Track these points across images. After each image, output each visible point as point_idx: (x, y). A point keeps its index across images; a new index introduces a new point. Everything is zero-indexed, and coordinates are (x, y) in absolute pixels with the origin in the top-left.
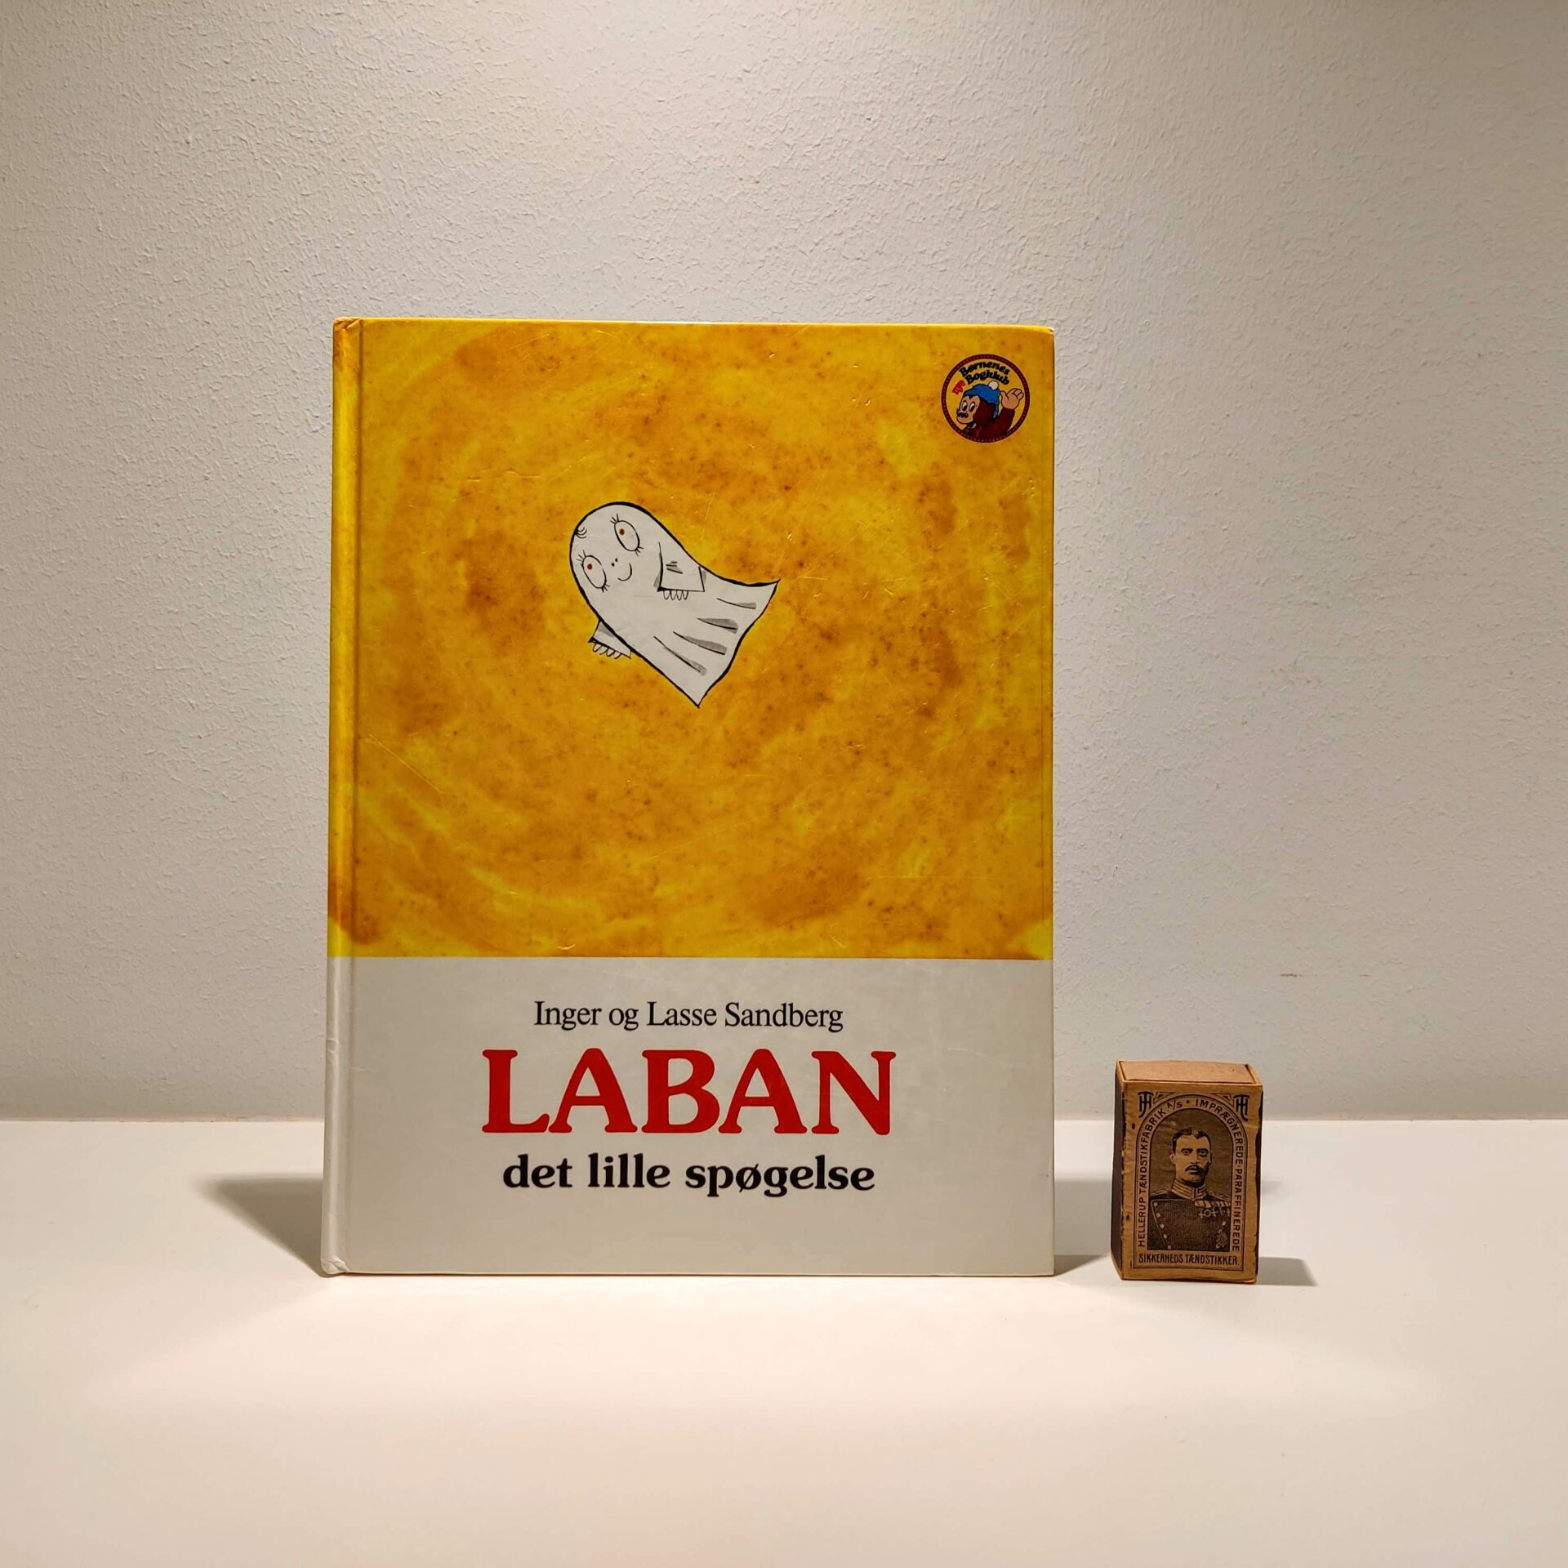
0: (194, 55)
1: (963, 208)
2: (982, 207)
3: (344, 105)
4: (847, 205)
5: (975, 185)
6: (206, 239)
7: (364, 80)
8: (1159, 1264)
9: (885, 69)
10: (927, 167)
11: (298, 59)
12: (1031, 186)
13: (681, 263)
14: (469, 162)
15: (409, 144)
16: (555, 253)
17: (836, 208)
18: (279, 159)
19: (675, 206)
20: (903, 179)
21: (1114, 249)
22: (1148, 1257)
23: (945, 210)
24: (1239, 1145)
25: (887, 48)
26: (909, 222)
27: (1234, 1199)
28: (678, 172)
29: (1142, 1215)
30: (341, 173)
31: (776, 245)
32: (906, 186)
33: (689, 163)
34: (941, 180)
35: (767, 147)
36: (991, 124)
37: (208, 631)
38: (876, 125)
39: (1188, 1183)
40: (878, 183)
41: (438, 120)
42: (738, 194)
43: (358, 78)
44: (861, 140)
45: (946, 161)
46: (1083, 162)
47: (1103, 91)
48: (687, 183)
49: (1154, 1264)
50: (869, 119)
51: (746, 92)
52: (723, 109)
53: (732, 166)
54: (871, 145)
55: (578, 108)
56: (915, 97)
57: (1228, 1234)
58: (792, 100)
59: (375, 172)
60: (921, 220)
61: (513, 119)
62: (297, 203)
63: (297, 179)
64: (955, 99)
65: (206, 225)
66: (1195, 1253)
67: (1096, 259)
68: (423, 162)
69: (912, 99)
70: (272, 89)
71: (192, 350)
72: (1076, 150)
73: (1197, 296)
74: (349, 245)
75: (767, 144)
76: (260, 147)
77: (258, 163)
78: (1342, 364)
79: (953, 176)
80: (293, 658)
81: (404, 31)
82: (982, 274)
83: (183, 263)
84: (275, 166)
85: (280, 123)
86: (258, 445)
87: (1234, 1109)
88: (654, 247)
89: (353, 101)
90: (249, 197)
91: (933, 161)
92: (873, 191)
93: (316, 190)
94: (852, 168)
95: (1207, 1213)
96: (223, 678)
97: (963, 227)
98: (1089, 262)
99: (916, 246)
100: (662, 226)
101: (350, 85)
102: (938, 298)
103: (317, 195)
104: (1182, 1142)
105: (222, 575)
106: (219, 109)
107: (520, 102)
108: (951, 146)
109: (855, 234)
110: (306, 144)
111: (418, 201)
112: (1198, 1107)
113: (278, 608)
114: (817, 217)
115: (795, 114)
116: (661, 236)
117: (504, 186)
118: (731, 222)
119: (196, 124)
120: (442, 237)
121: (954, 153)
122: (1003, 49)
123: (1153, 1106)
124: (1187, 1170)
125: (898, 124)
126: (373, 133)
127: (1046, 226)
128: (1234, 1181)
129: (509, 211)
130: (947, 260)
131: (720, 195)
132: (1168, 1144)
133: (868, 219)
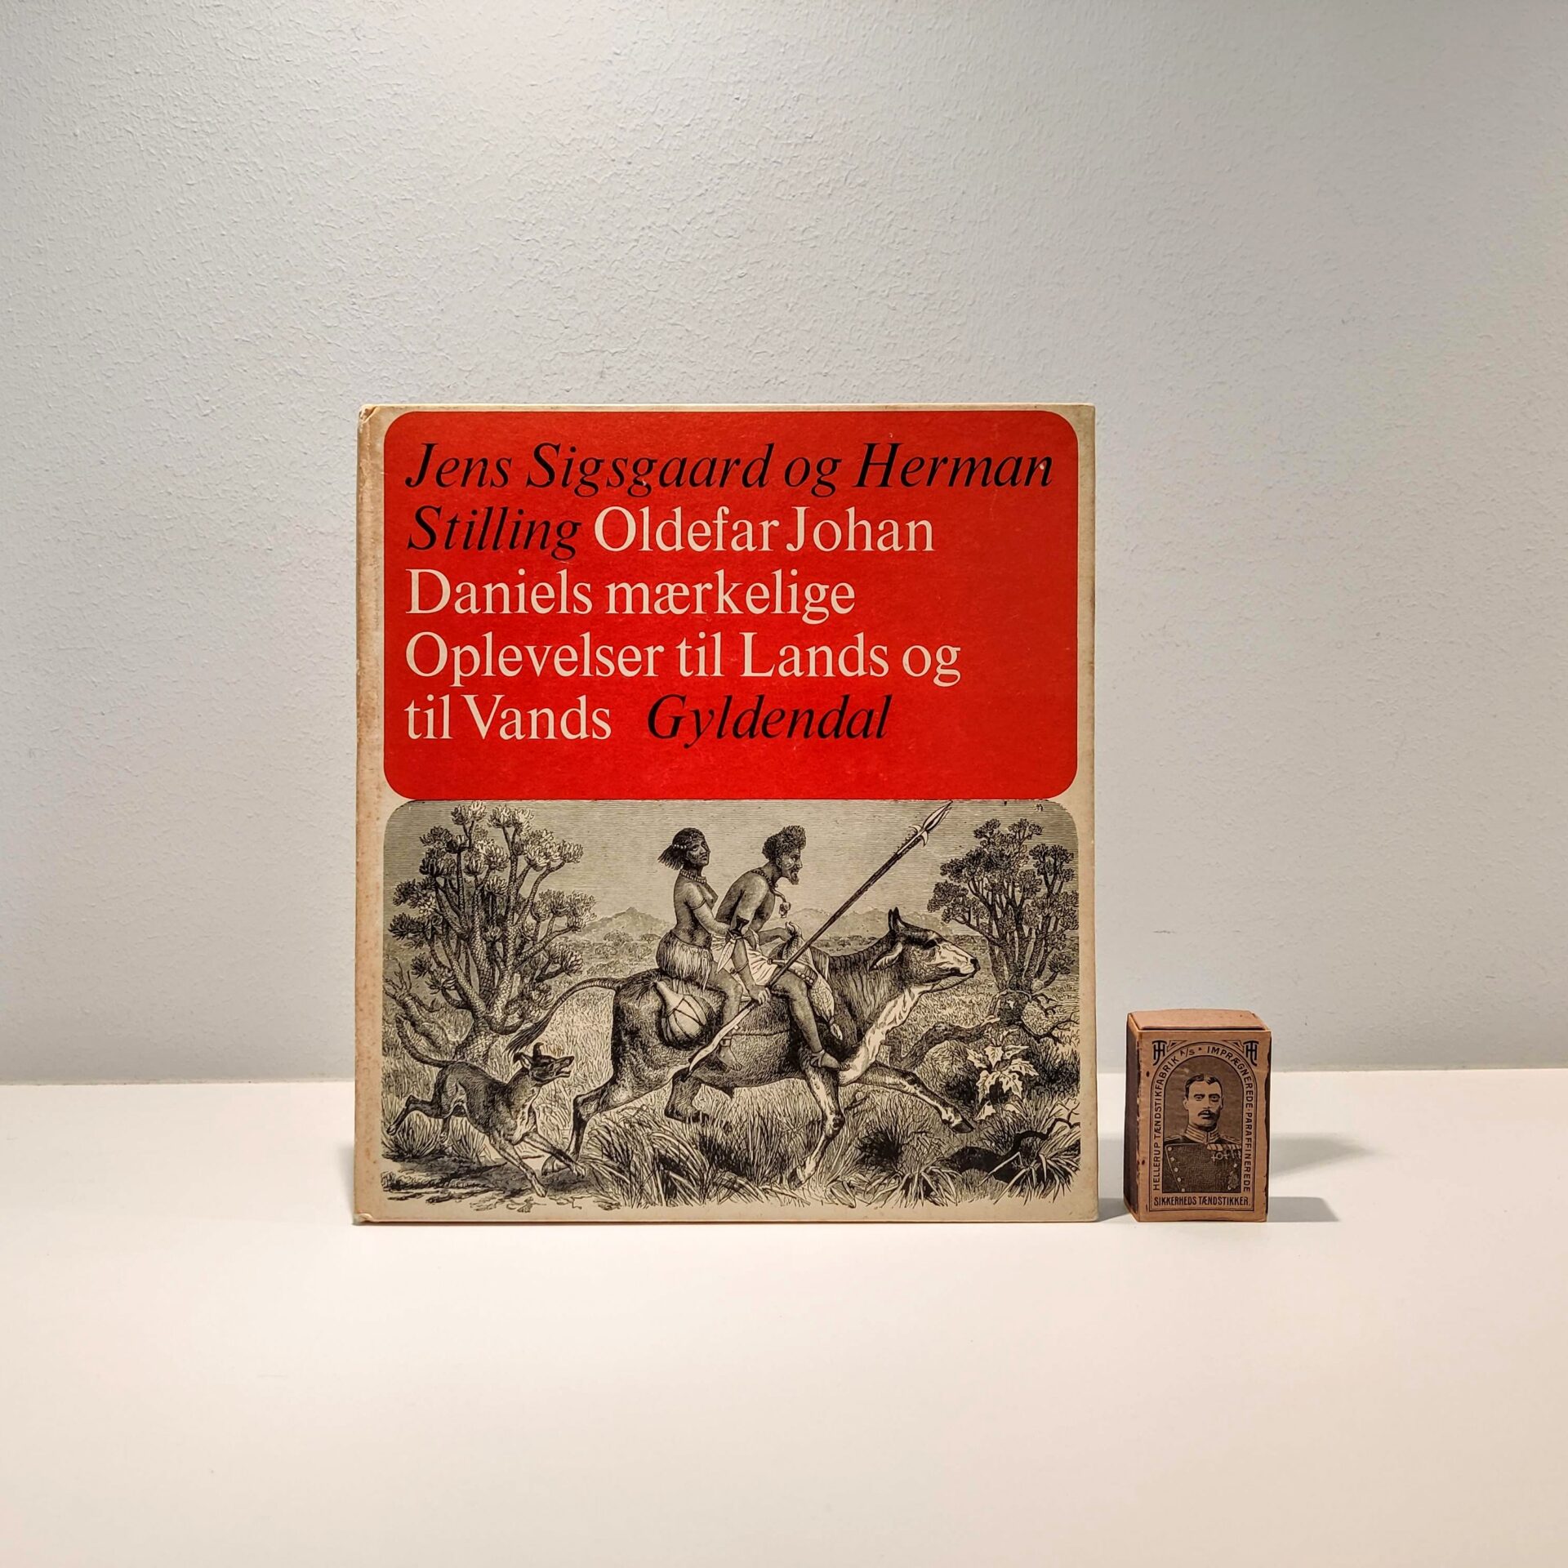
0: (79, 49)
1: (831, 185)
2: (850, 184)
3: (225, 95)
4: (718, 184)
5: (843, 162)
6: (97, 229)
7: (245, 70)
8: (1174, 1207)
9: (753, 49)
10: (796, 145)
11: (179, 51)
12: (897, 162)
13: (557, 243)
14: (348, 149)
15: (291, 133)
16: (435, 236)
17: (707, 187)
18: (164, 150)
19: (549, 188)
20: (771, 157)
21: (981, 222)
22: (1163, 1200)
23: (814, 187)
24: (1249, 1089)
25: (755, 28)
26: (779, 201)
27: (1245, 1142)
28: (551, 155)
29: (1156, 1159)
30: (224, 162)
31: (648, 224)
32: (775, 164)
33: (562, 145)
34: (809, 158)
35: (638, 128)
36: (858, 101)
37: (109, 611)
38: (745, 104)
39: (1200, 1127)
40: (748, 162)
41: (317, 108)
42: (611, 175)
43: (238, 68)
44: (730, 120)
45: (814, 139)
46: (949, 138)
47: (967, 67)
48: (562, 166)
49: (1168, 1206)
50: (738, 99)
51: (617, 75)
52: (594, 92)
53: (604, 147)
54: (740, 124)
55: (453, 93)
56: (782, 76)
57: (1239, 1176)
58: (662, 80)
59: (256, 160)
60: (790, 197)
61: (389, 105)
62: (182, 192)
63: (182, 169)
64: (821, 77)
65: (95, 216)
66: (1208, 1195)
67: (963, 233)
68: (303, 148)
69: (779, 78)
70: (155, 82)
71: (85, 338)
72: (942, 126)
73: (1063, 268)
74: (233, 232)
75: (638, 125)
76: (145, 138)
77: (144, 154)
78: (1207, 333)
79: (821, 154)
80: (190, 635)
81: (283, 22)
82: (852, 249)
83: (75, 254)
84: (160, 157)
85: (164, 114)
86: (151, 429)
87: (1244, 1055)
88: (529, 229)
89: (234, 91)
90: (137, 187)
91: (800, 139)
92: (743, 170)
93: (200, 179)
94: (722, 146)
95: (1219, 1156)
96: (124, 656)
97: (832, 204)
98: (956, 235)
99: (786, 224)
100: (537, 207)
101: (231, 75)
102: (807, 274)
103: (202, 184)
104: (1195, 1088)
105: (119, 556)
106: (104, 102)
107: (395, 88)
108: (819, 123)
109: (725, 213)
110: (190, 135)
111: (300, 189)
112: (1210, 1054)
113: (177, 588)
114: (689, 196)
115: (665, 95)
116: (536, 218)
117: (383, 172)
118: (605, 202)
119: (84, 117)
120: (323, 223)
121: (821, 131)
122: (868, 27)
123: (1167, 1054)
124: (1199, 1114)
125: (766, 103)
126: (254, 121)
127: (914, 202)
128: (1244, 1124)
129: (388, 196)
130: (817, 237)
131: (592, 177)
132: (1181, 1089)
133: (738, 197)
